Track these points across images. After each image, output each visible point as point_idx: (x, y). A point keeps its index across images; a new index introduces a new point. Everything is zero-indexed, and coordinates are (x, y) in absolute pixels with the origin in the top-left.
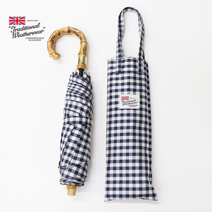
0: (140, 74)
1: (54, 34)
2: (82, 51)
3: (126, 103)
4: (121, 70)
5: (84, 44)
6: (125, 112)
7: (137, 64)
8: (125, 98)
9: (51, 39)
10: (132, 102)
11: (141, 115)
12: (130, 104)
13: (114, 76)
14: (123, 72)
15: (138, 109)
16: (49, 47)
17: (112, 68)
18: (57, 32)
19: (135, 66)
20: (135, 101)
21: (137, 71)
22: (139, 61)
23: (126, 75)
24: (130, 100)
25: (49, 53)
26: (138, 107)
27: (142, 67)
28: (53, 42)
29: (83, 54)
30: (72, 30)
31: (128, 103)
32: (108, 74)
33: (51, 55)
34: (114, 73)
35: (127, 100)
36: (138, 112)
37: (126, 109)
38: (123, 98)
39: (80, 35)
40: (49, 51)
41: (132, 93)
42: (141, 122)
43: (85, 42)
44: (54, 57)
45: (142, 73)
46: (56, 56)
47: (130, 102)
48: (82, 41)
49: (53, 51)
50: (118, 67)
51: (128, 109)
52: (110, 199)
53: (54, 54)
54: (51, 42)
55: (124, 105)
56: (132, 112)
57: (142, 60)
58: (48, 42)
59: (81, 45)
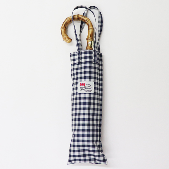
0: (95, 64)
1: (66, 21)
2: (90, 36)
3: (83, 89)
4: (80, 61)
5: (91, 30)
6: (82, 96)
7: (92, 55)
8: (82, 85)
9: (64, 25)
10: (87, 88)
11: (94, 99)
12: (86, 90)
13: (76, 67)
14: (81, 63)
15: (92, 94)
16: (62, 33)
17: (74, 60)
18: (69, 19)
19: (90, 57)
20: (90, 86)
21: (92, 61)
22: (94, 52)
23: (83, 65)
24: (86, 86)
25: (63, 38)
26: (92, 92)
27: (96, 58)
28: (66, 28)
29: (91, 39)
30: (81, 18)
31: (84, 88)
32: (71, 64)
33: (64, 40)
34: (75, 64)
35: (84, 86)
36: (92, 96)
37: (83, 94)
38: (81, 85)
39: (88, 22)
40: (63, 36)
41: (88, 80)
42: (94, 104)
43: (92, 28)
44: (68, 41)
45: (96, 63)
46: (69, 40)
47: (86, 88)
48: (89, 28)
49: (66, 36)
50: (78, 59)
51: (85, 94)
52: (72, 163)
53: (67, 39)
54: (64, 28)
55: (81, 90)
56: (87, 96)
57: (96, 52)
58: (62, 28)
59: (89, 32)
